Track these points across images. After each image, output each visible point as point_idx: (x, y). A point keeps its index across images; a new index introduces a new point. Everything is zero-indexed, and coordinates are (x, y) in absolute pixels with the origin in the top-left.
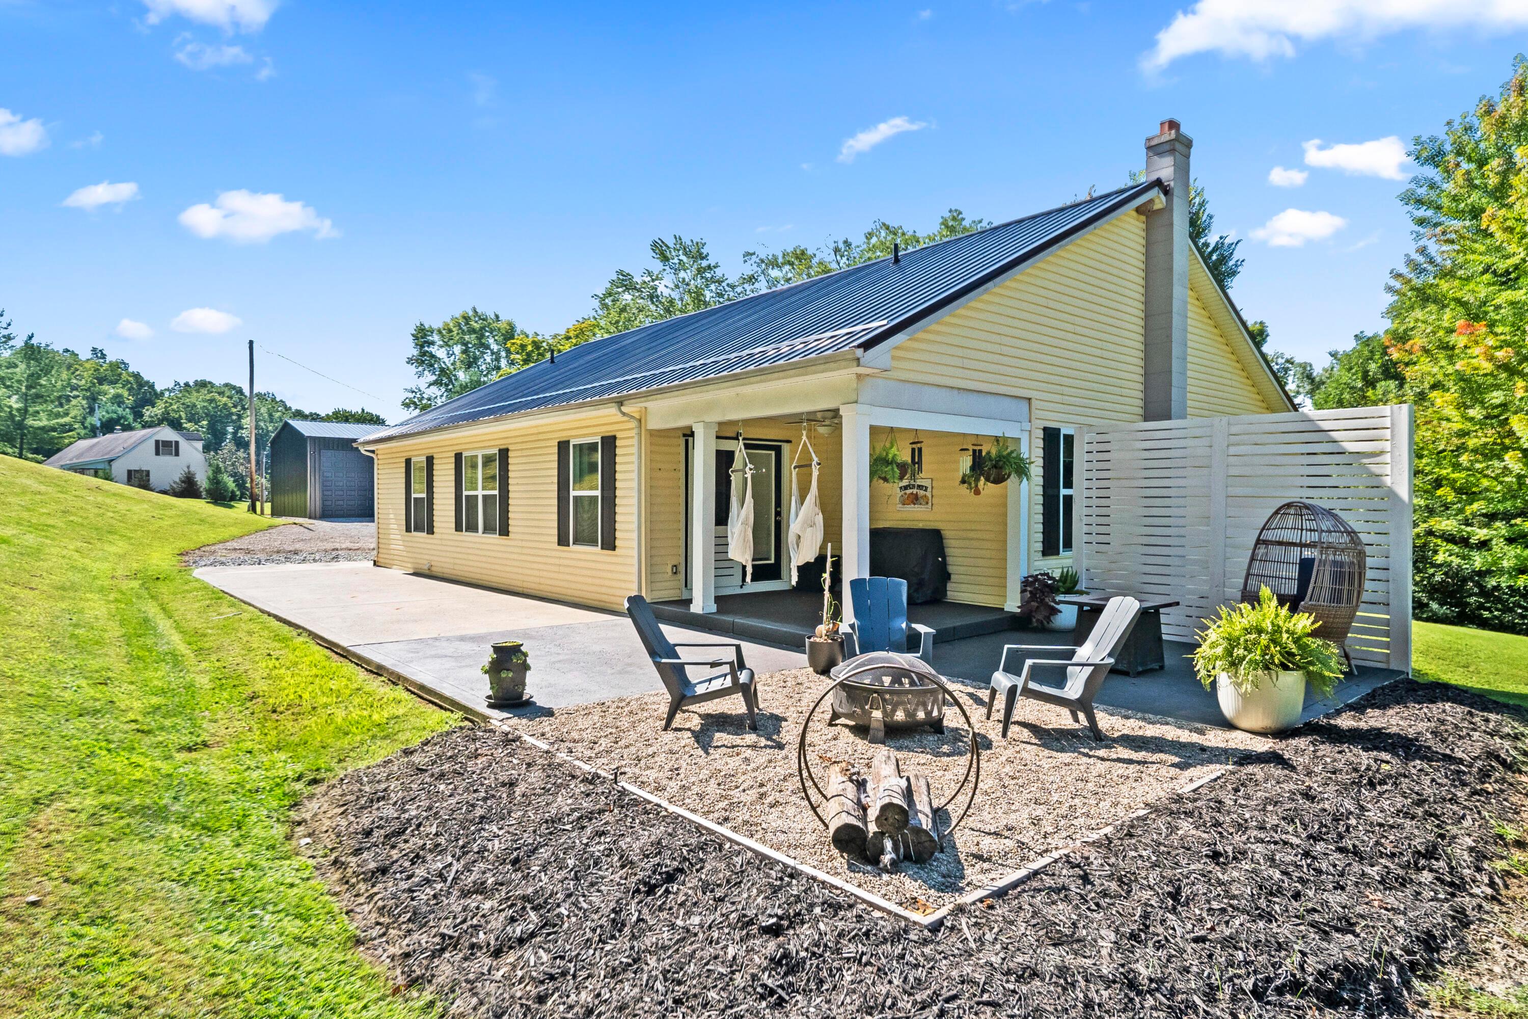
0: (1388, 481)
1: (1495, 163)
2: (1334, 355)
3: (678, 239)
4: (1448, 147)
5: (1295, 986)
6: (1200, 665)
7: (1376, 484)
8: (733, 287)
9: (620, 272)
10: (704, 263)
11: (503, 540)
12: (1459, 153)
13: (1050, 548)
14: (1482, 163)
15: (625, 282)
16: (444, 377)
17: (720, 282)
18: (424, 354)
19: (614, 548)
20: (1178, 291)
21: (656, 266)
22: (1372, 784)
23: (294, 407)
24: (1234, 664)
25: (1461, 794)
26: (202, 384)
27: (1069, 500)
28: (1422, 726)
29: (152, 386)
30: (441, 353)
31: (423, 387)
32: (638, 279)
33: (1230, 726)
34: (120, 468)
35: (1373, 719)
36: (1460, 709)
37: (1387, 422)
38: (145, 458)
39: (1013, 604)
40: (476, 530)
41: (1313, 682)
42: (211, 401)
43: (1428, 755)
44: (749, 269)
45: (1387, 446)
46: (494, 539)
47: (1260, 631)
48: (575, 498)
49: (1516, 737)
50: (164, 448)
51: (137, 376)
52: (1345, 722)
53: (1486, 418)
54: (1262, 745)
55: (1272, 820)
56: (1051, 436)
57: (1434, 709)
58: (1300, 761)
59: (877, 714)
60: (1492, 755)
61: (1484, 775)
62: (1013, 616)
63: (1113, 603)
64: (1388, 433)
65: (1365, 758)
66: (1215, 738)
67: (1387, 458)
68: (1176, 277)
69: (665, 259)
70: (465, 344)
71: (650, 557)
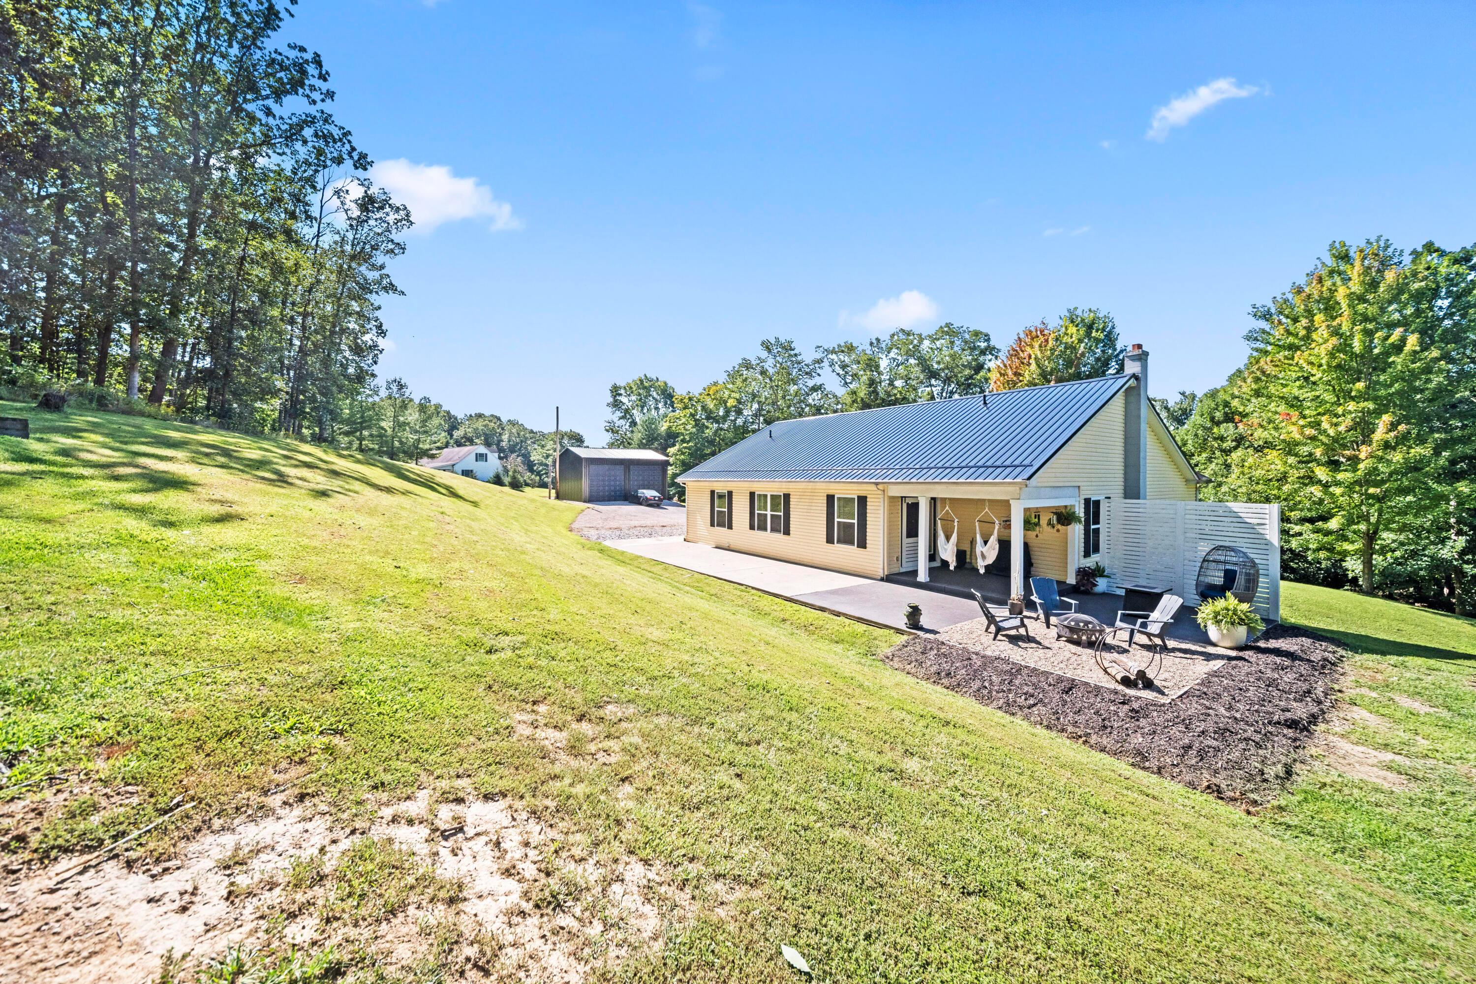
0: (1268, 537)
1: (1304, 322)
2: (1183, 394)
3: (777, 339)
4: (1273, 311)
5: (1279, 723)
6: (1199, 621)
7: (1261, 537)
8: (807, 365)
9: (744, 359)
10: (792, 353)
11: (786, 537)
12: (1281, 313)
13: (1087, 554)
14: (1295, 320)
15: (747, 365)
16: (627, 414)
17: (799, 363)
18: (616, 401)
19: (865, 547)
20: (1144, 426)
21: (764, 354)
22: (1283, 669)
23: (529, 427)
24: (1218, 622)
25: (1316, 673)
26: (480, 416)
27: (1097, 531)
28: (1296, 648)
29: (456, 419)
30: (624, 400)
31: (616, 419)
32: (754, 363)
33: (1214, 645)
34: (459, 468)
35: (1273, 644)
36: (1310, 641)
37: (1267, 511)
38: (470, 463)
39: (1071, 580)
40: (765, 529)
41: (1251, 630)
42: (485, 426)
43: (1301, 659)
44: (819, 356)
45: (1267, 522)
46: (780, 536)
47: (1228, 610)
48: (839, 523)
49: (1334, 652)
50: (480, 457)
51: (448, 413)
52: (1262, 644)
53: (1299, 462)
54: (1233, 653)
55: (1252, 680)
56: (1087, 501)
57: (1299, 640)
58: (1253, 660)
59: (1084, 638)
60: (1325, 660)
61: (1323, 667)
62: (1073, 586)
63: (1166, 598)
64: (1267, 516)
65: (1278, 660)
66: (1211, 650)
67: (1267, 527)
68: (1142, 420)
69: (769, 350)
70: (640, 395)
71: (889, 553)
